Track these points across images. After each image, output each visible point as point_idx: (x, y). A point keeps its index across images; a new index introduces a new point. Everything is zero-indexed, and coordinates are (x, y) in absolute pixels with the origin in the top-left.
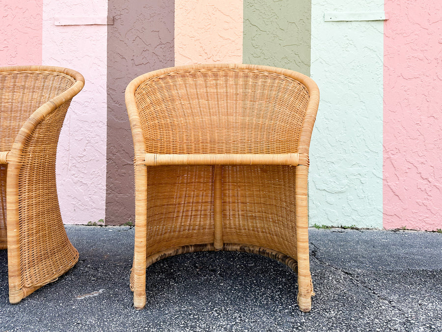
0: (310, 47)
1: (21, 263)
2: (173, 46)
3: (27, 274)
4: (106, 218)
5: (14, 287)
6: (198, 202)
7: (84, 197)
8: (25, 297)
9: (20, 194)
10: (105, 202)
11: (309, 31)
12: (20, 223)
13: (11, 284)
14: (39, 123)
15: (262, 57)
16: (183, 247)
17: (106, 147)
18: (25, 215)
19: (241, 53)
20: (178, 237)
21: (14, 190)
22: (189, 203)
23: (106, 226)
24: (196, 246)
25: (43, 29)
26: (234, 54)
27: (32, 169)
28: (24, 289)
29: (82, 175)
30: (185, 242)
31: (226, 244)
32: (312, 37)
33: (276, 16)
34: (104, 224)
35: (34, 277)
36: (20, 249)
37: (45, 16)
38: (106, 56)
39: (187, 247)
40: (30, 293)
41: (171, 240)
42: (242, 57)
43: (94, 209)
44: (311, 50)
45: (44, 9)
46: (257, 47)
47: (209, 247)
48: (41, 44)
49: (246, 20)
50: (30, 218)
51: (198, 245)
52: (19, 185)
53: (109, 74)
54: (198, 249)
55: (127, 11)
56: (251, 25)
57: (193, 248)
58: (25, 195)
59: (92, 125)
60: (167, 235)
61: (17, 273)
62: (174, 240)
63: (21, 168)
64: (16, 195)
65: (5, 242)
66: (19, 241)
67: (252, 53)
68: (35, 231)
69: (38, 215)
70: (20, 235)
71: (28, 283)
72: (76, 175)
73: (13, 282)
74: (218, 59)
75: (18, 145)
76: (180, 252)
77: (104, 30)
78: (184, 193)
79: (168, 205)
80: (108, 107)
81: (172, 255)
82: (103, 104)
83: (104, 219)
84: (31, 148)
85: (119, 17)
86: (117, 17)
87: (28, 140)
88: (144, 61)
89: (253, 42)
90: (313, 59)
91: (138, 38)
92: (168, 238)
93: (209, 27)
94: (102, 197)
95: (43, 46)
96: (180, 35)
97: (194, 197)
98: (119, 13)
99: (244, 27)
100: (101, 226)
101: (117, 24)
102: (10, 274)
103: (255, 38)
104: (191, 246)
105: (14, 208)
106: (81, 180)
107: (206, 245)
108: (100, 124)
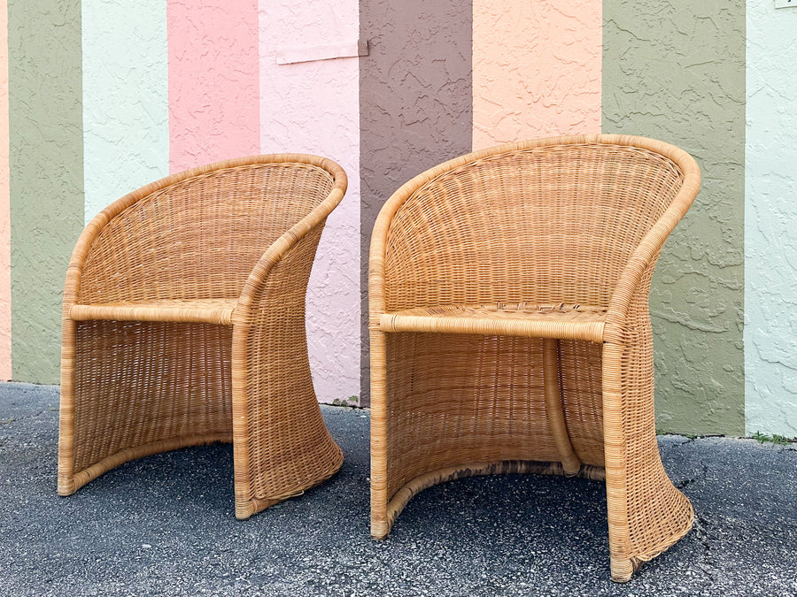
0: (743, 64)
1: (250, 464)
2: (471, 85)
3: (259, 480)
4: (362, 394)
5: (241, 496)
6: (521, 387)
7: (327, 356)
8: (256, 512)
9: (248, 367)
10: (359, 366)
11: (741, 32)
12: (249, 408)
13: (237, 493)
14: (273, 266)
15: (642, 93)
16: (506, 463)
17: (359, 271)
18: (256, 396)
19: (597, 87)
20: (492, 444)
21: (241, 361)
22: (505, 386)
23: (361, 408)
24: (531, 463)
25: (260, 72)
26: (584, 90)
27: (265, 330)
28: (254, 501)
29: (323, 319)
30: (508, 454)
31: (586, 467)
32: (748, 44)
33: (670, 8)
34: (358, 405)
35: (268, 485)
36: (249, 444)
37: (262, 49)
38: (358, 111)
39: (514, 462)
40: (262, 508)
41: (479, 447)
42: (600, 94)
43: (343, 378)
44: (747, 70)
45: (260, 37)
46: (631, 72)
47: (554, 468)
48: (258, 98)
49: (610, 22)
50: (263, 401)
51: (535, 461)
52: (248, 355)
53: (364, 144)
54: (534, 469)
55: (390, 28)
56: (618, 31)
57: (523, 466)
58: (256, 368)
59: (338, 234)
60: (470, 437)
61: (244, 477)
62: (485, 449)
63: (250, 332)
64: (244, 368)
65: (231, 432)
66: (249, 432)
67: (621, 85)
68: (270, 419)
69: (274, 396)
70: (249, 424)
71: (260, 493)
72: (314, 319)
73: (241, 489)
74: (554, 102)
75: (245, 299)
76: (499, 470)
77: (355, 64)
78: (494, 368)
79: (464, 387)
80: (362, 201)
81: (484, 472)
82: (354, 196)
83: (359, 396)
84: (263, 302)
85: (378, 40)
86: (374, 42)
87: (259, 291)
88: (421, 117)
89: (622, 63)
90: (750, 89)
91: (410, 75)
92: (473, 444)
93: (536, 42)
94: (354, 358)
95: (261, 101)
96: (483, 63)
97: (513, 376)
98: (376, 33)
99: (604, 36)
100: (354, 407)
101: (375, 52)
102: (236, 478)
103: (626, 56)
104: (521, 462)
105: (241, 387)
106: (321, 328)
107: (548, 464)
108: (351, 231)
